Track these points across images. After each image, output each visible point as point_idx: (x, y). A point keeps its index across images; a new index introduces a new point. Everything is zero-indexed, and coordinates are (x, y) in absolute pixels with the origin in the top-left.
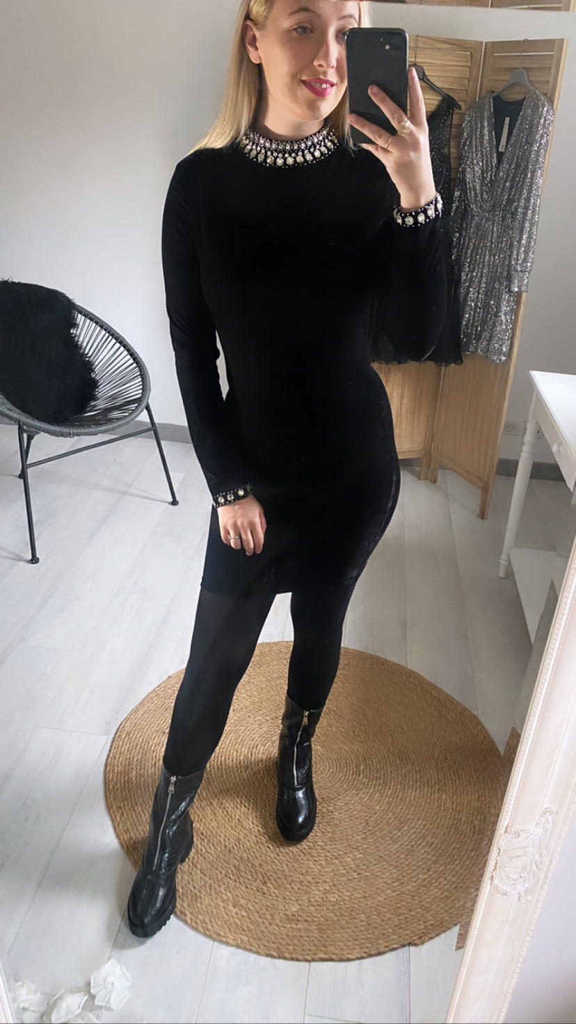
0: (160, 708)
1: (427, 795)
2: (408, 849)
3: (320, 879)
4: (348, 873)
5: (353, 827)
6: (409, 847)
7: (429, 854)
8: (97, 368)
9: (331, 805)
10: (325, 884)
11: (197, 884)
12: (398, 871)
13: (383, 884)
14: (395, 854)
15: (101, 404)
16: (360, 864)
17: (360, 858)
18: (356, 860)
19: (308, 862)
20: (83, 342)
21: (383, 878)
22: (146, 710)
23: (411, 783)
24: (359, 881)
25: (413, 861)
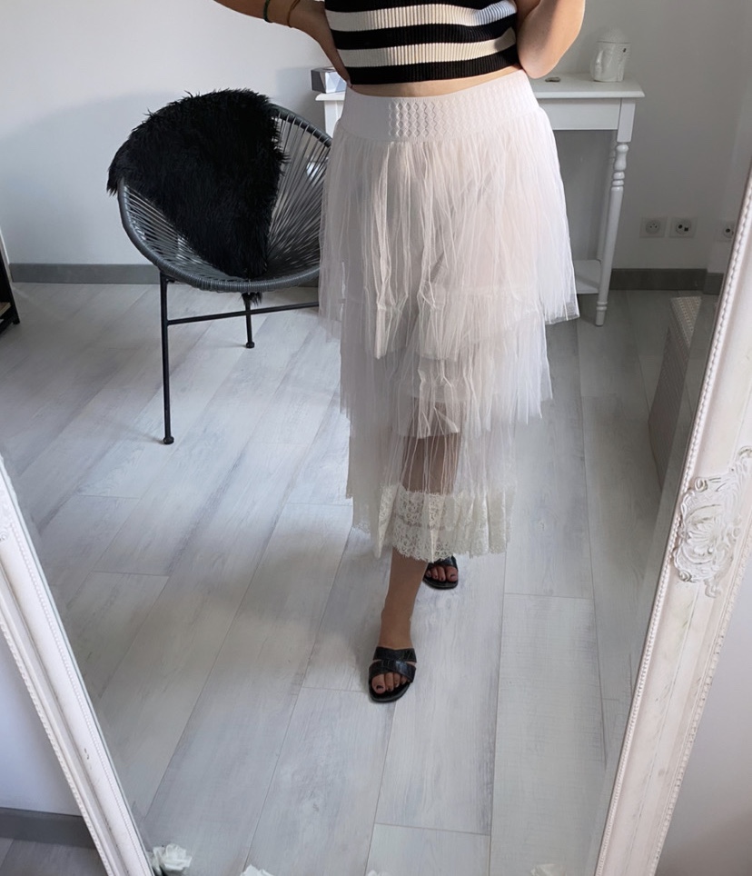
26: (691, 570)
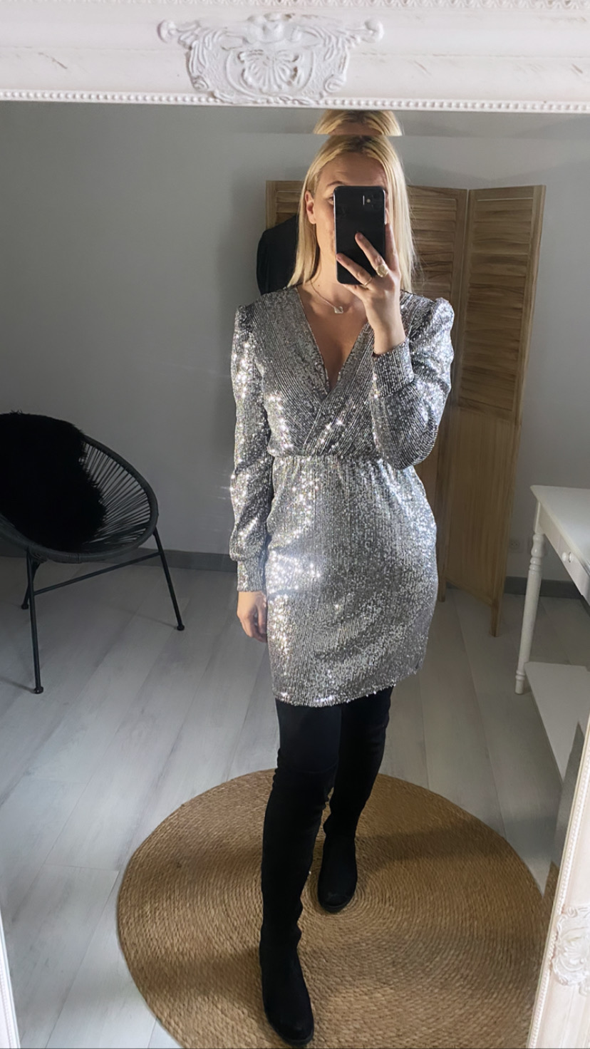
0: (174, 837)
1: (458, 922)
2: (441, 983)
3: (349, 1017)
4: (379, 1009)
5: (381, 959)
6: (442, 980)
7: (464, 988)
8: (105, 494)
9: (357, 935)
10: (355, 1022)
11: (218, 1025)
12: (433, 1006)
13: (418, 1021)
14: (428, 989)
15: (109, 530)
16: (392, 1000)
17: (391, 993)
18: (388, 995)
19: (336, 999)
20: (90, 471)
21: (417, 1014)
22: (159, 840)
23: (440, 910)
24: (392, 1018)
25: (448, 996)
26: (566, 977)
